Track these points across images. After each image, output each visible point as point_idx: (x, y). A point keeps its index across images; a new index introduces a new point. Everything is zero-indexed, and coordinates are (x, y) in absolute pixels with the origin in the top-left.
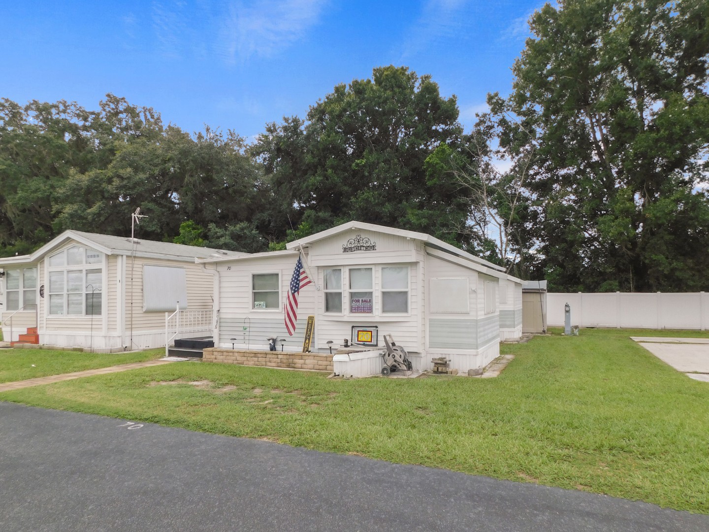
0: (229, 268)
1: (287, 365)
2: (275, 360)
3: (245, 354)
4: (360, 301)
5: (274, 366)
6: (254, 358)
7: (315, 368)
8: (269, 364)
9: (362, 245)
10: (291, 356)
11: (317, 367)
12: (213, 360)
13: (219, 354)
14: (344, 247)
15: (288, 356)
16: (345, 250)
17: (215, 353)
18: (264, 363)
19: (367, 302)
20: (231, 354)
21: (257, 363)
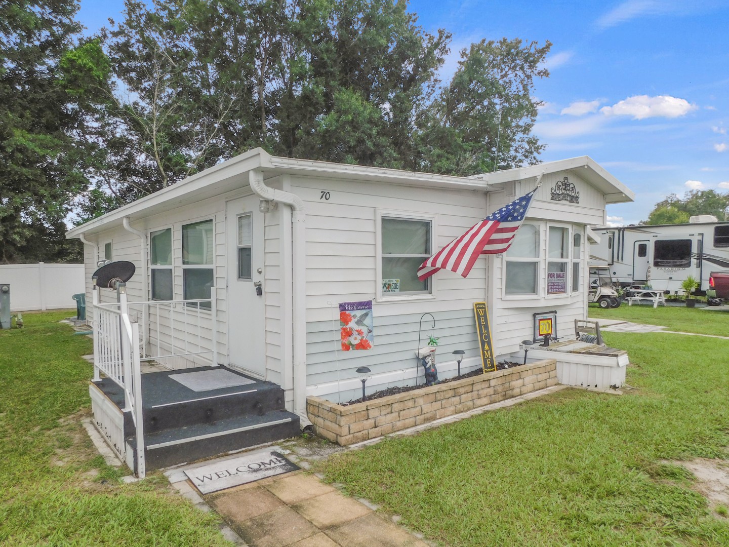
0: (325, 195)
1: (504, 396)
2: (485, 391)
3: (438, 395)
4: (555, 276)
5: (486, 403)
6: (453, 399)
7: (535, 388)
8: (478, 402)
9: (568, 192)
10: (507, 378)
11: (538, 385)
12: (370, 431)
13: (383, 412)
14: (553, 191)
15: (504, 378)
16: (554, 196)
17: (372, 413)
18: (470, 403)
19: (561, 277)
20: (410, 404)
21: (459, 407)
